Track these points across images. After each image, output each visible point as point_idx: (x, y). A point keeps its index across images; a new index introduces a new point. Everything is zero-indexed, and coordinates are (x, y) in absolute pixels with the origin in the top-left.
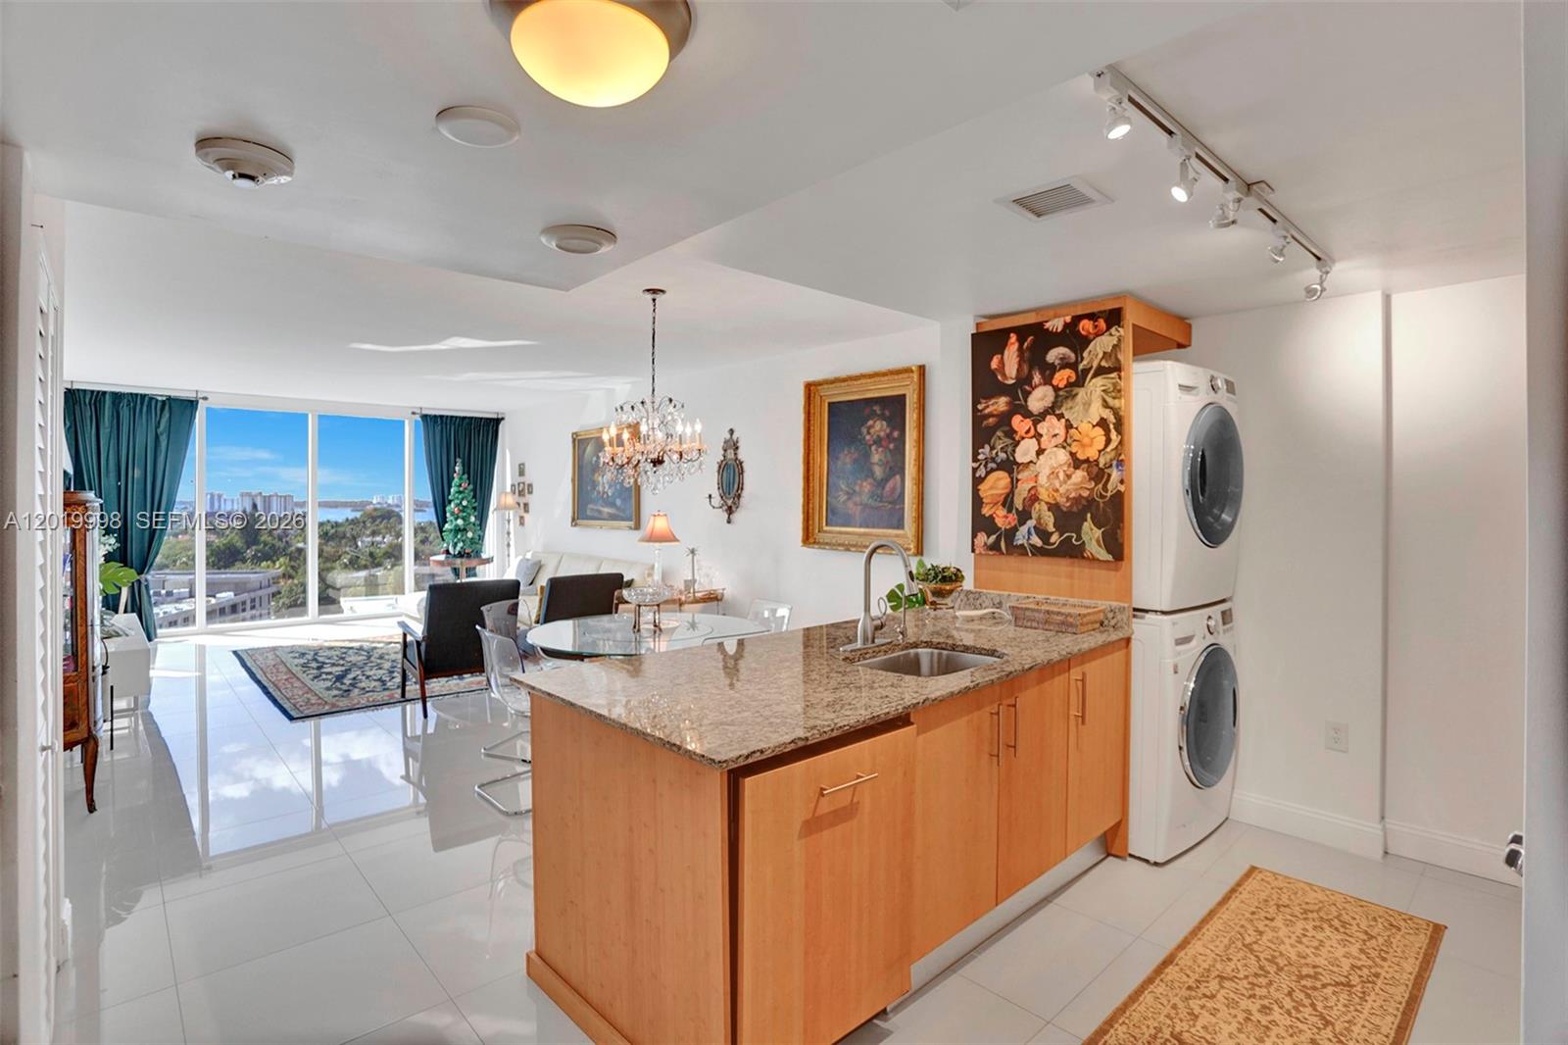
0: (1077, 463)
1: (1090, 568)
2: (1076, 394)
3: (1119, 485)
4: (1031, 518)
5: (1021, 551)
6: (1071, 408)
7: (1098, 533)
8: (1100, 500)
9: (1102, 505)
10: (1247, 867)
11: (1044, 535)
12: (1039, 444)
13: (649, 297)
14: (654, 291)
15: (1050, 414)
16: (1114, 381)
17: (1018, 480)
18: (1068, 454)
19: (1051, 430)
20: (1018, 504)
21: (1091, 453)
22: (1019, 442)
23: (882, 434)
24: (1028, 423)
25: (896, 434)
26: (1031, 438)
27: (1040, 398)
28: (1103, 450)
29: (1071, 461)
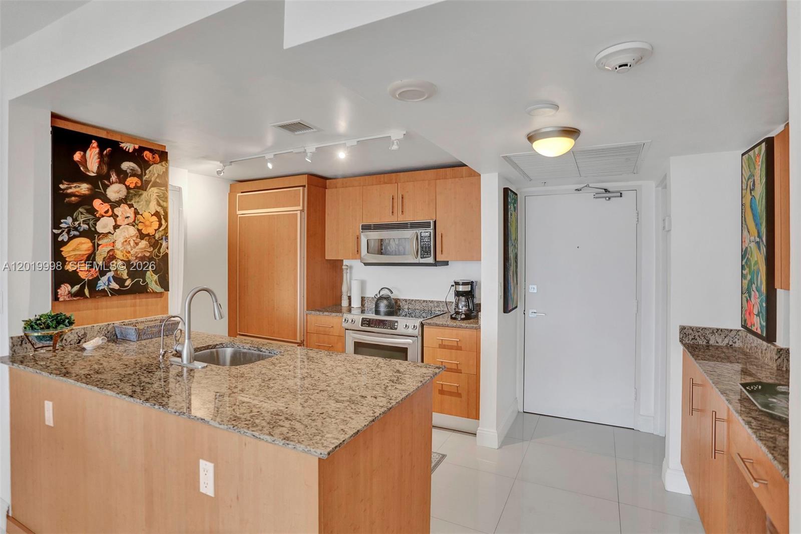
0: (142, 236)
1: (146, 298)
2: (141, 194)
3: (167, 249)
4: (111, 271)
5: (103, 293)
6: (138, 202)
7: (156, 277)
8: (157, 258)
9: (157, 261)
11: (118, 280)
12: (116, 221)
15: (124, 203)
16: (163, 192)
17: (99, 245)
18: (136, 230)
19: (124, 213)
20: (100, 261)
21: (151, 231)
22: (99, 219)
24: (106, 207)
26: (110, 217)
27: (115, 191)
28: (158, 229)
29: (138, 234)
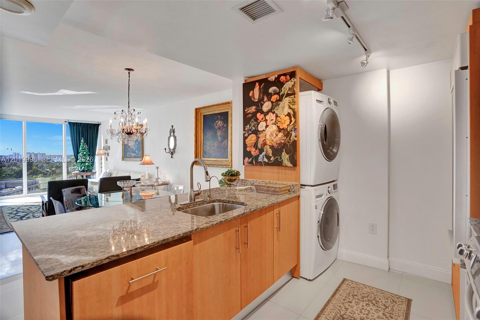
0: (280, 130)
1: (285, 170)
2: (279, 104)
3: (295, 137)
4: (264, 152)
5: (260, 164)
6: (278, 109)
7: (287, 156)
8: (288, 144)
9: (289, 145)
10: (342, 279)
11: (268, 157)
12: (266, 123)
13: (127, 72)
14: (129, 69)
15: (270, 112)
16: (292, 98)
17: (259, 137)
18: (277, 127)
19: (271, 118)
20: (259, 146)
21: (285, 126)
22: (259, 123)
23: (221, 125)
24: (262, 116)
25: (225, 125)
26: (264, 121)
27: (266, 106)
28: (289, 125)
29: (278, 129)
